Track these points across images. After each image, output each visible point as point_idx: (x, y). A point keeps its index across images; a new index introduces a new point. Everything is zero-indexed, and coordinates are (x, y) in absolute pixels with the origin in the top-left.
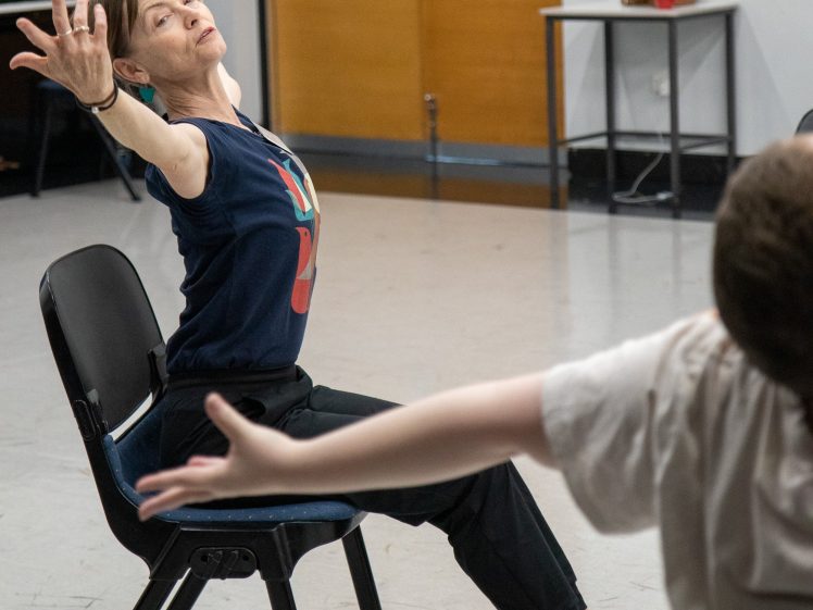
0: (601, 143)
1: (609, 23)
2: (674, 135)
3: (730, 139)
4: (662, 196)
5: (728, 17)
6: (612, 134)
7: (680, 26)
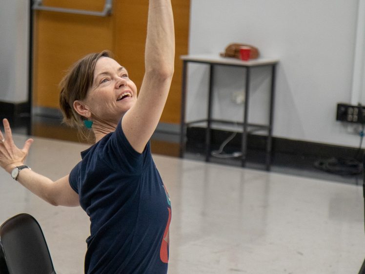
0: (204, 125)
1: (212, 66)
2: (245, 124)
3: (270, 128)
4: (236, 155)
5: (273, 67)
6: (210, 120)
7: (252, 71)
